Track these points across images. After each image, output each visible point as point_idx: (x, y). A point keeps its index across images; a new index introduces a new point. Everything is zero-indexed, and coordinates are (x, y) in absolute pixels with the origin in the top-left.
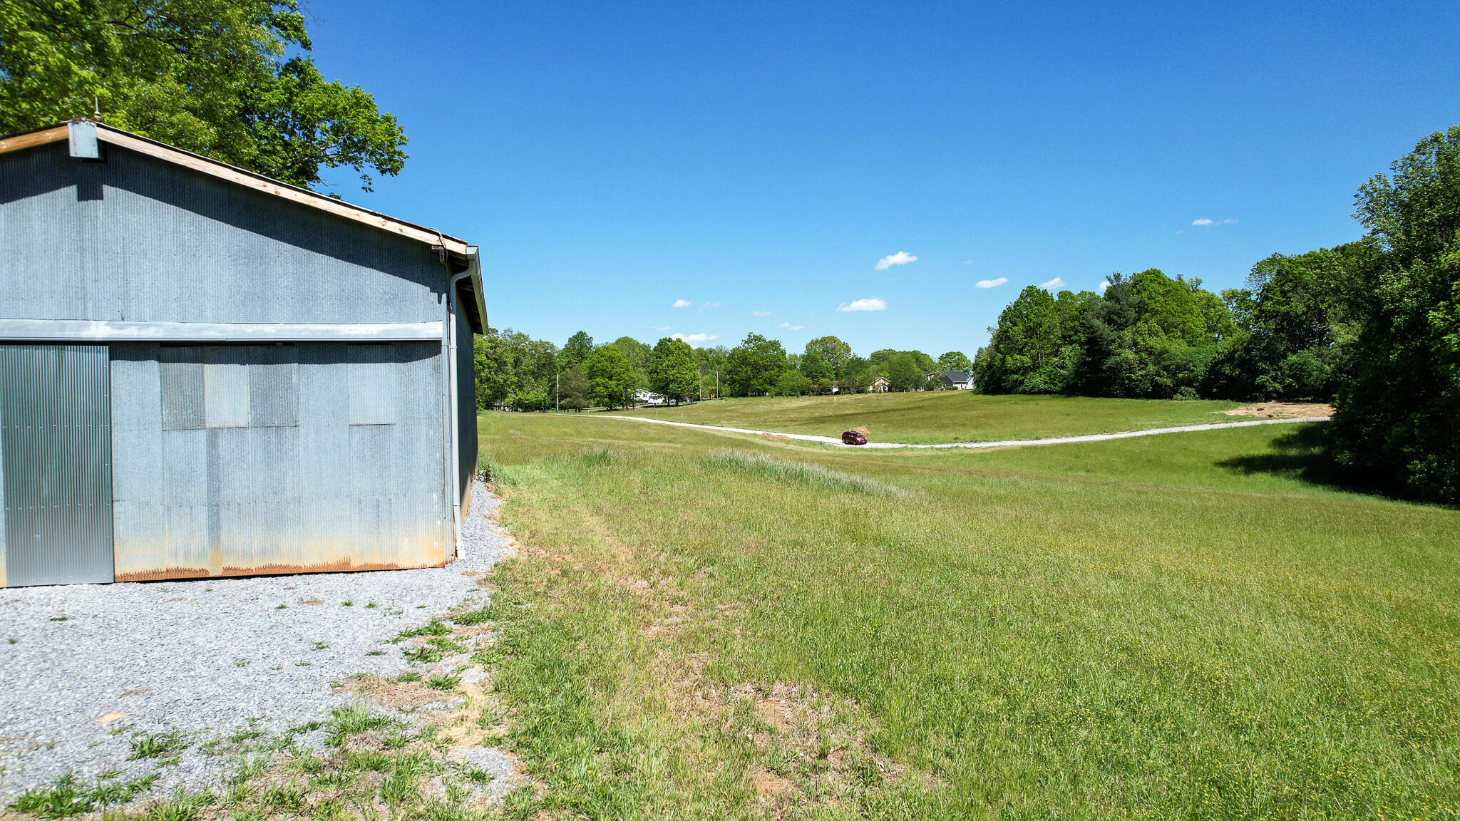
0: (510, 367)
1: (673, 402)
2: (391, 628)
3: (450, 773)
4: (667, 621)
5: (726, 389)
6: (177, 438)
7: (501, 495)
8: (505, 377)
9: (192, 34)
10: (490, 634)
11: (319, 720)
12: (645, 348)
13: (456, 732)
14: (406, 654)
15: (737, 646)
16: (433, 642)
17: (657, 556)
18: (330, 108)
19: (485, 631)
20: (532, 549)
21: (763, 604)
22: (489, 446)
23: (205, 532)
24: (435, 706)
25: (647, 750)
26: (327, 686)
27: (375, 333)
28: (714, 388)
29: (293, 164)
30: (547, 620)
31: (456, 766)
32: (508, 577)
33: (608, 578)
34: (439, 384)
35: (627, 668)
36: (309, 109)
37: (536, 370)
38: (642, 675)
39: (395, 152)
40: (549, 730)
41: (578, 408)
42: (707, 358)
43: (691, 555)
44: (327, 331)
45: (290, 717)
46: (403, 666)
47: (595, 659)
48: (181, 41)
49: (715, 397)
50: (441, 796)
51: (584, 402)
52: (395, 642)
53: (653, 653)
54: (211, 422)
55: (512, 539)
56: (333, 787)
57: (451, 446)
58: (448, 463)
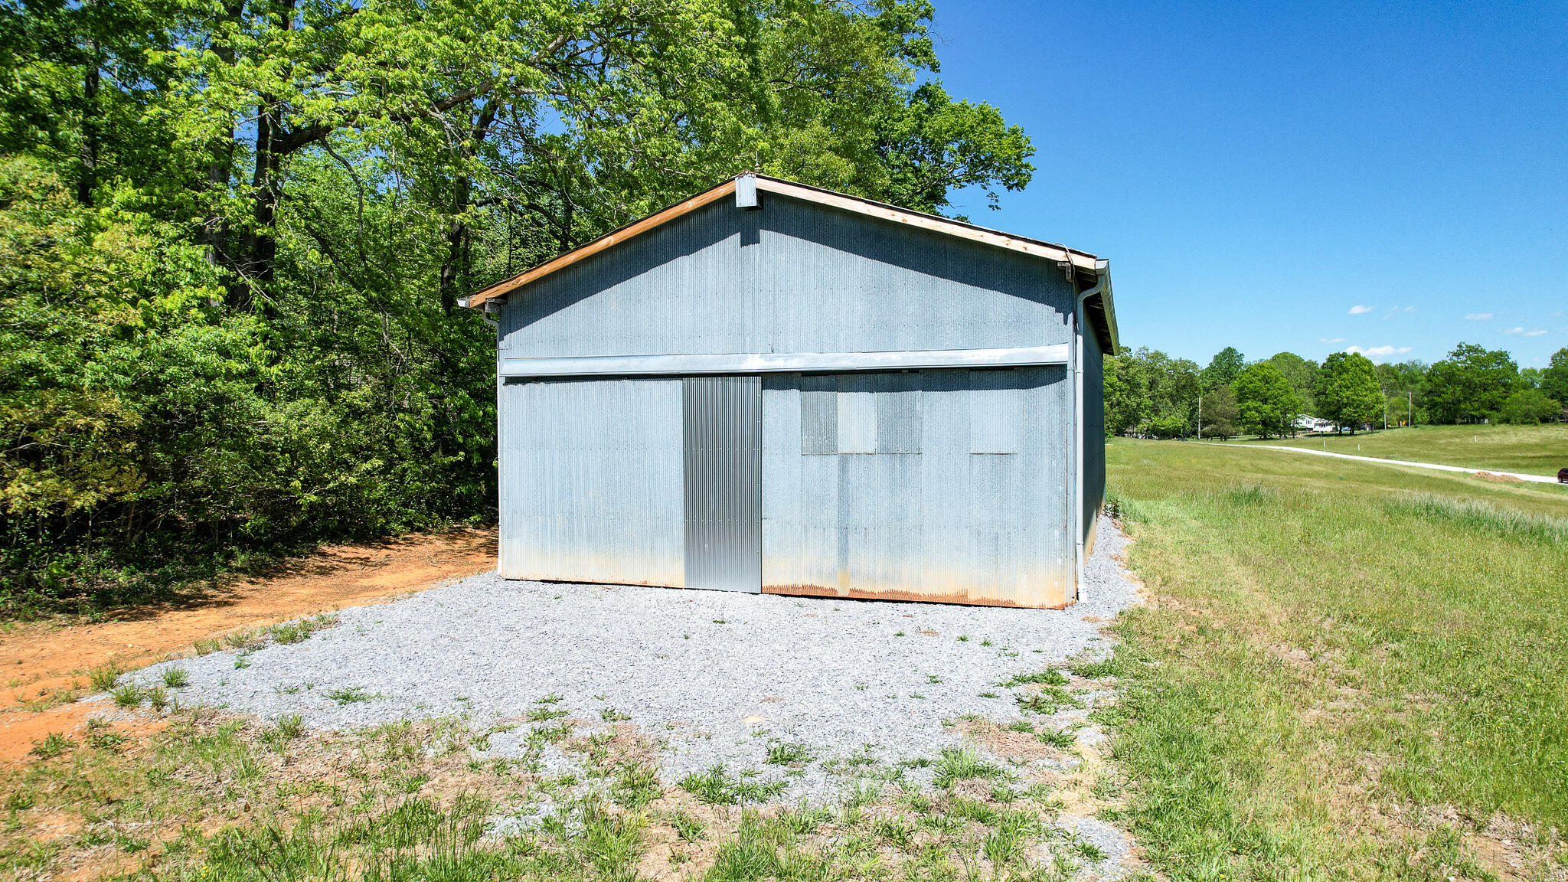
0: (1144, 390)
1: (1346, 430)
2: (1005, 670)
3: (1058, 841)
4: (1331, 705)
5: (1423, 415)
6: (814, 462)
7: (1130, 533)
8: (1138, 400)
9: (835, 78)
10: (1111, 691)
11: (928, 757)
12: (1311, 365)
13: (1069, 797)
14: (1020, 701)
15: (1433, 752)
16: (1048, 692)
17: (1321, 621)
18: (957, 128)
19: (1106, 687)
20: (1163, 599)
21: (1475, 702)
22: (1119, 477)
23: (835, 553)
24: (1047, 763)
25: (1298, 865)
26: (938, 722)
27: (997, 358)
28: (1405, 413)
29: (923, 190)
30: (1178, 684)
31: (1066, 835)
32: (1134, 628)
33: (1256, 642)
34: (1063, 411)
35: (1275, 756)
36: (937, 132)
37: (1174, 393)
38: (1295, 769)
39: (1022, 166)
40: (1173, 814)
41: (1224, 436)
42: (1397, 377)
43: (1367, 624)
44: (950, 358)
45: (902, 749)
46: (1016, 714)
47: (1234, 739)
48: (828, 86)
49: (1407, 424)
50: (1048, 865)
51: (1231, 429)
52: (1009, 686)
53: (1310, 742)
54: (843, 448)
55: (1140, 585)
56: (939, 830)
57: (1075, 479)
58: (1071, 497)
